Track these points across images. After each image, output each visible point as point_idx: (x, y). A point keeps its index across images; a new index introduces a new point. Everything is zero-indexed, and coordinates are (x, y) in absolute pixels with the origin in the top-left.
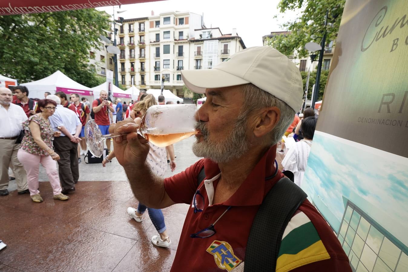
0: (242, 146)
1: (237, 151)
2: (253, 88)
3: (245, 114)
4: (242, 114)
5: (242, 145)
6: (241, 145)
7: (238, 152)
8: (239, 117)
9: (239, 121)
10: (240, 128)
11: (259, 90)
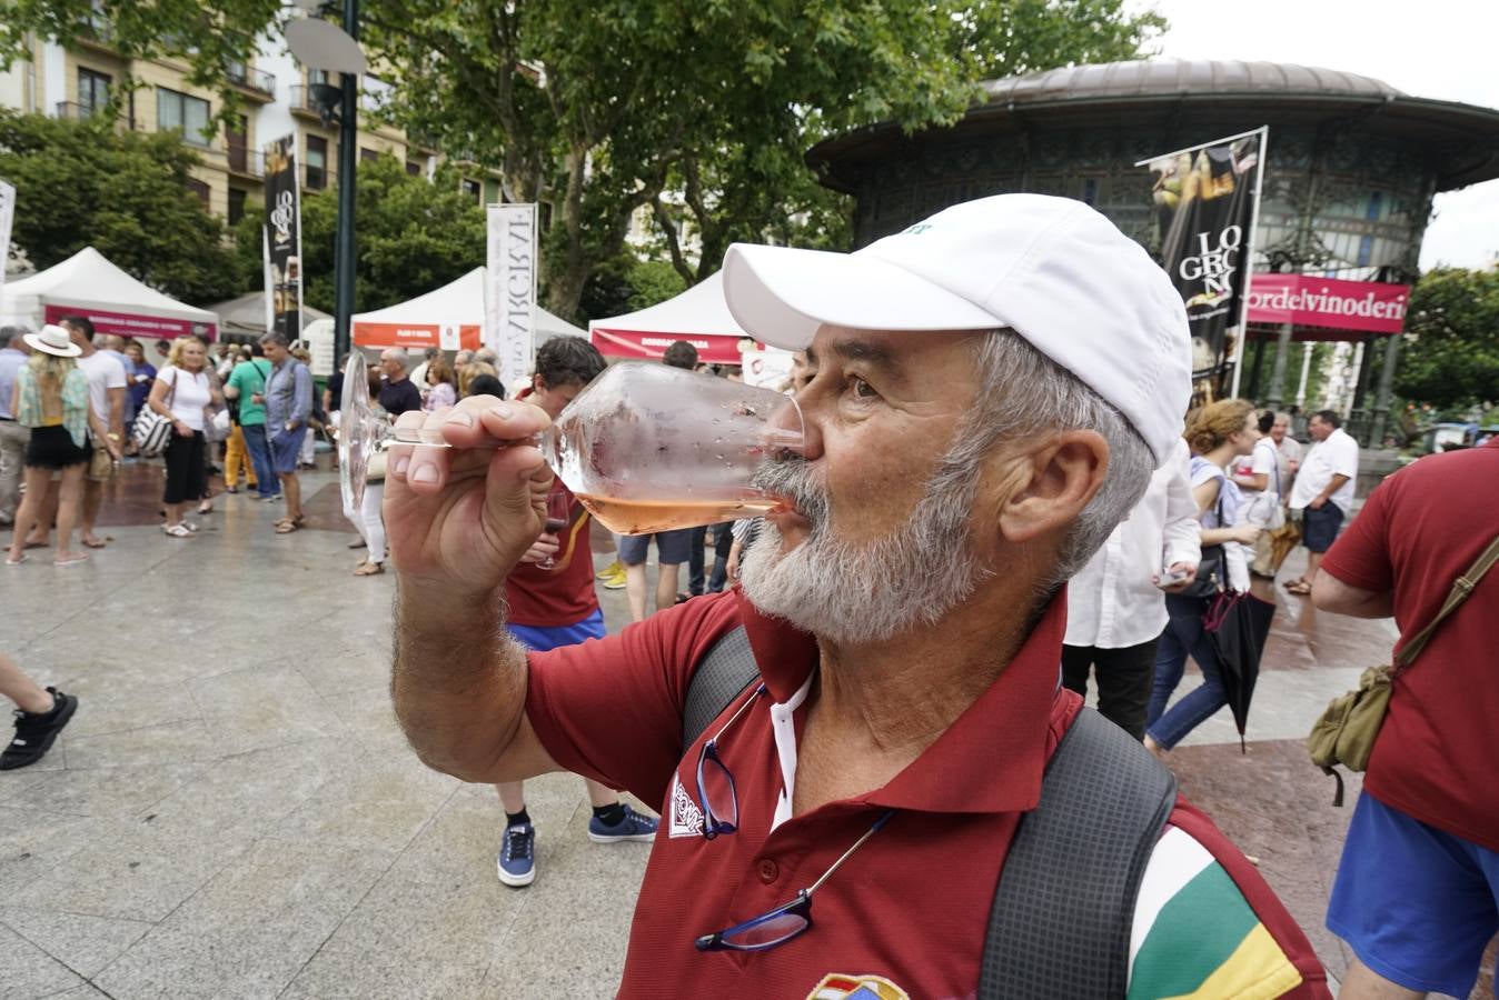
0: (948, 574)
1: (927, 592)
2: (1015, 347)
3: (975, 443)
4: (963, 443)
5: (952, 568)
6: (947, 568)
7: (932, 596)
8: (953, 456)
9: (948, 469)
10: (948, 500)
11: (1039, 359)
